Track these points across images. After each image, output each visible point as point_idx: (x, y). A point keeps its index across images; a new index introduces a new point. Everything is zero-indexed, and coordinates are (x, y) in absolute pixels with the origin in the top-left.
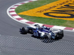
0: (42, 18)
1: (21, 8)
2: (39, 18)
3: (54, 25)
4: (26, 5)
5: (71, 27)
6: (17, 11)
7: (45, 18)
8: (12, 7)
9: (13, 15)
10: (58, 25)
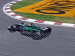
1: (15, 6)
2: (32, 14)
3: (45, 21)
8: (7, 4)
9: (8, 12)
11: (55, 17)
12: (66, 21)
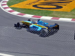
0: (31, 9)
1: (12, 1)
6: (9, 4)
7: (34, 10)
10: (46, 16)
11: (52, 12)
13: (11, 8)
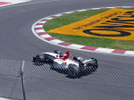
0: (80, 37)
1: (51, 24)
2: (77, 37)
4: (58, 19)
5: (121, 49)
6: (46, 28)
12: (131, 47)
13: (50, 34)
